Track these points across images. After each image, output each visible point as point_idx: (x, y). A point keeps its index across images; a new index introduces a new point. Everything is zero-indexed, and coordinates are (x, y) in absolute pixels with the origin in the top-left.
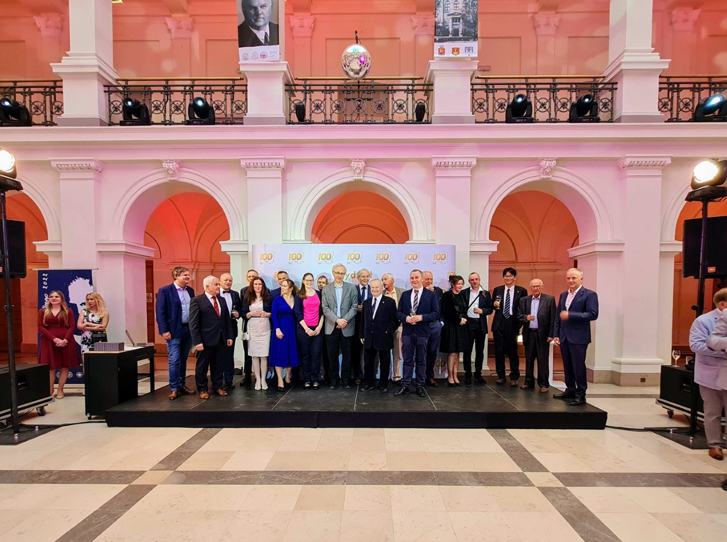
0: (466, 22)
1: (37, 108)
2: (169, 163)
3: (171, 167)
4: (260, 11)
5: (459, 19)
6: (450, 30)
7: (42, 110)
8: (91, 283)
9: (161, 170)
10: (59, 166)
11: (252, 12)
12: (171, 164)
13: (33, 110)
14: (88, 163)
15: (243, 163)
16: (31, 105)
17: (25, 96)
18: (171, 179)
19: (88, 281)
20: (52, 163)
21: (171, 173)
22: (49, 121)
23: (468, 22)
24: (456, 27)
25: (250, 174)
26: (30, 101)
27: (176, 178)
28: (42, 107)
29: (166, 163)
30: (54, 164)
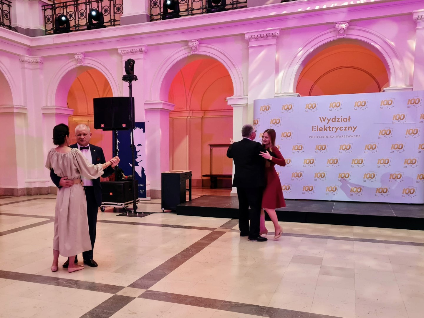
1: (106, 11)
2: (193, 42)
3: (194, 45)
7: (109, 12)
8: (144, 131)
9: (186, 47)
10: (123, 52)
12: (194, 43)
13: (103, 13)
14: (140, 48)
15: (247, 36)
16: (102, 10)
17: (98, 3)
18: (194, 53)
19: (142, 129)
20: (119, 50)
21: (194, 49)
22: (113, 19)
25: (252, 43)
26: (102, 6)
27: (197, 52)
28: (109, 10)
29: (191, 42)
30: (120, 51)
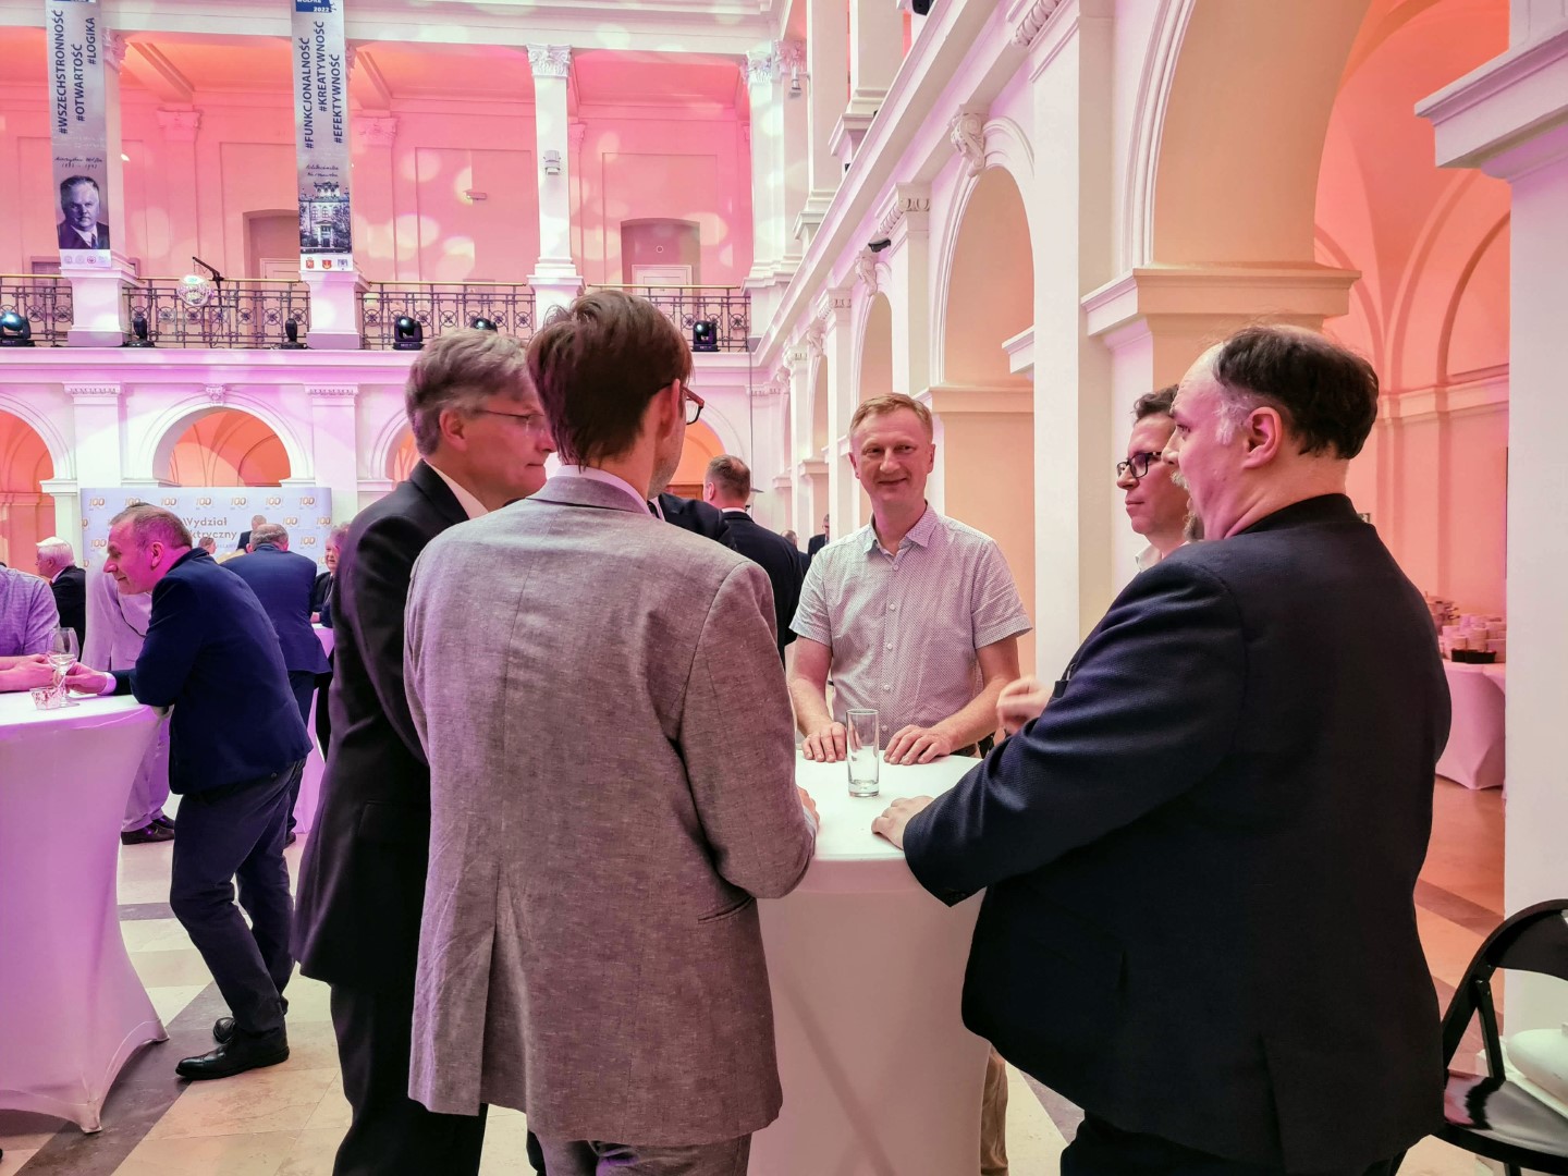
0: (338, 231)
4: (85, 209)
5: (329, 228)
6: (320, 240)
11: (75, 210)
15: (67, 389)
23: (340, 231)
24: (326, 237)
25: (78, 400)
